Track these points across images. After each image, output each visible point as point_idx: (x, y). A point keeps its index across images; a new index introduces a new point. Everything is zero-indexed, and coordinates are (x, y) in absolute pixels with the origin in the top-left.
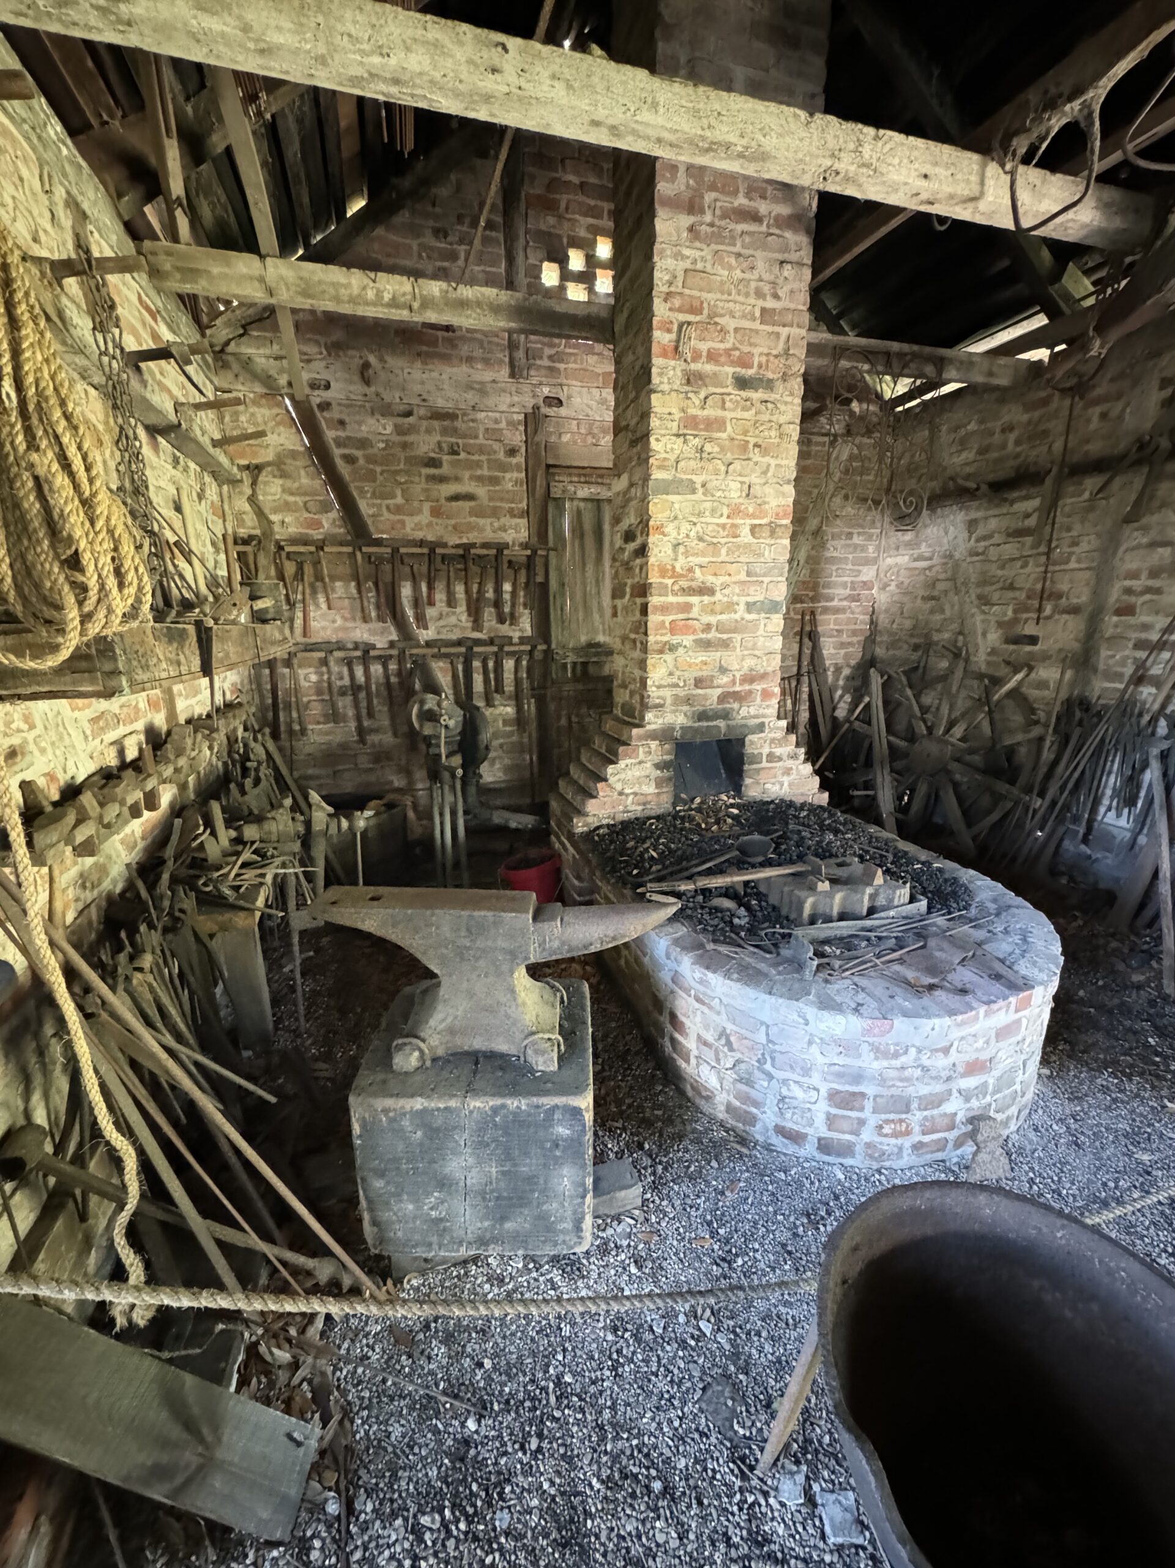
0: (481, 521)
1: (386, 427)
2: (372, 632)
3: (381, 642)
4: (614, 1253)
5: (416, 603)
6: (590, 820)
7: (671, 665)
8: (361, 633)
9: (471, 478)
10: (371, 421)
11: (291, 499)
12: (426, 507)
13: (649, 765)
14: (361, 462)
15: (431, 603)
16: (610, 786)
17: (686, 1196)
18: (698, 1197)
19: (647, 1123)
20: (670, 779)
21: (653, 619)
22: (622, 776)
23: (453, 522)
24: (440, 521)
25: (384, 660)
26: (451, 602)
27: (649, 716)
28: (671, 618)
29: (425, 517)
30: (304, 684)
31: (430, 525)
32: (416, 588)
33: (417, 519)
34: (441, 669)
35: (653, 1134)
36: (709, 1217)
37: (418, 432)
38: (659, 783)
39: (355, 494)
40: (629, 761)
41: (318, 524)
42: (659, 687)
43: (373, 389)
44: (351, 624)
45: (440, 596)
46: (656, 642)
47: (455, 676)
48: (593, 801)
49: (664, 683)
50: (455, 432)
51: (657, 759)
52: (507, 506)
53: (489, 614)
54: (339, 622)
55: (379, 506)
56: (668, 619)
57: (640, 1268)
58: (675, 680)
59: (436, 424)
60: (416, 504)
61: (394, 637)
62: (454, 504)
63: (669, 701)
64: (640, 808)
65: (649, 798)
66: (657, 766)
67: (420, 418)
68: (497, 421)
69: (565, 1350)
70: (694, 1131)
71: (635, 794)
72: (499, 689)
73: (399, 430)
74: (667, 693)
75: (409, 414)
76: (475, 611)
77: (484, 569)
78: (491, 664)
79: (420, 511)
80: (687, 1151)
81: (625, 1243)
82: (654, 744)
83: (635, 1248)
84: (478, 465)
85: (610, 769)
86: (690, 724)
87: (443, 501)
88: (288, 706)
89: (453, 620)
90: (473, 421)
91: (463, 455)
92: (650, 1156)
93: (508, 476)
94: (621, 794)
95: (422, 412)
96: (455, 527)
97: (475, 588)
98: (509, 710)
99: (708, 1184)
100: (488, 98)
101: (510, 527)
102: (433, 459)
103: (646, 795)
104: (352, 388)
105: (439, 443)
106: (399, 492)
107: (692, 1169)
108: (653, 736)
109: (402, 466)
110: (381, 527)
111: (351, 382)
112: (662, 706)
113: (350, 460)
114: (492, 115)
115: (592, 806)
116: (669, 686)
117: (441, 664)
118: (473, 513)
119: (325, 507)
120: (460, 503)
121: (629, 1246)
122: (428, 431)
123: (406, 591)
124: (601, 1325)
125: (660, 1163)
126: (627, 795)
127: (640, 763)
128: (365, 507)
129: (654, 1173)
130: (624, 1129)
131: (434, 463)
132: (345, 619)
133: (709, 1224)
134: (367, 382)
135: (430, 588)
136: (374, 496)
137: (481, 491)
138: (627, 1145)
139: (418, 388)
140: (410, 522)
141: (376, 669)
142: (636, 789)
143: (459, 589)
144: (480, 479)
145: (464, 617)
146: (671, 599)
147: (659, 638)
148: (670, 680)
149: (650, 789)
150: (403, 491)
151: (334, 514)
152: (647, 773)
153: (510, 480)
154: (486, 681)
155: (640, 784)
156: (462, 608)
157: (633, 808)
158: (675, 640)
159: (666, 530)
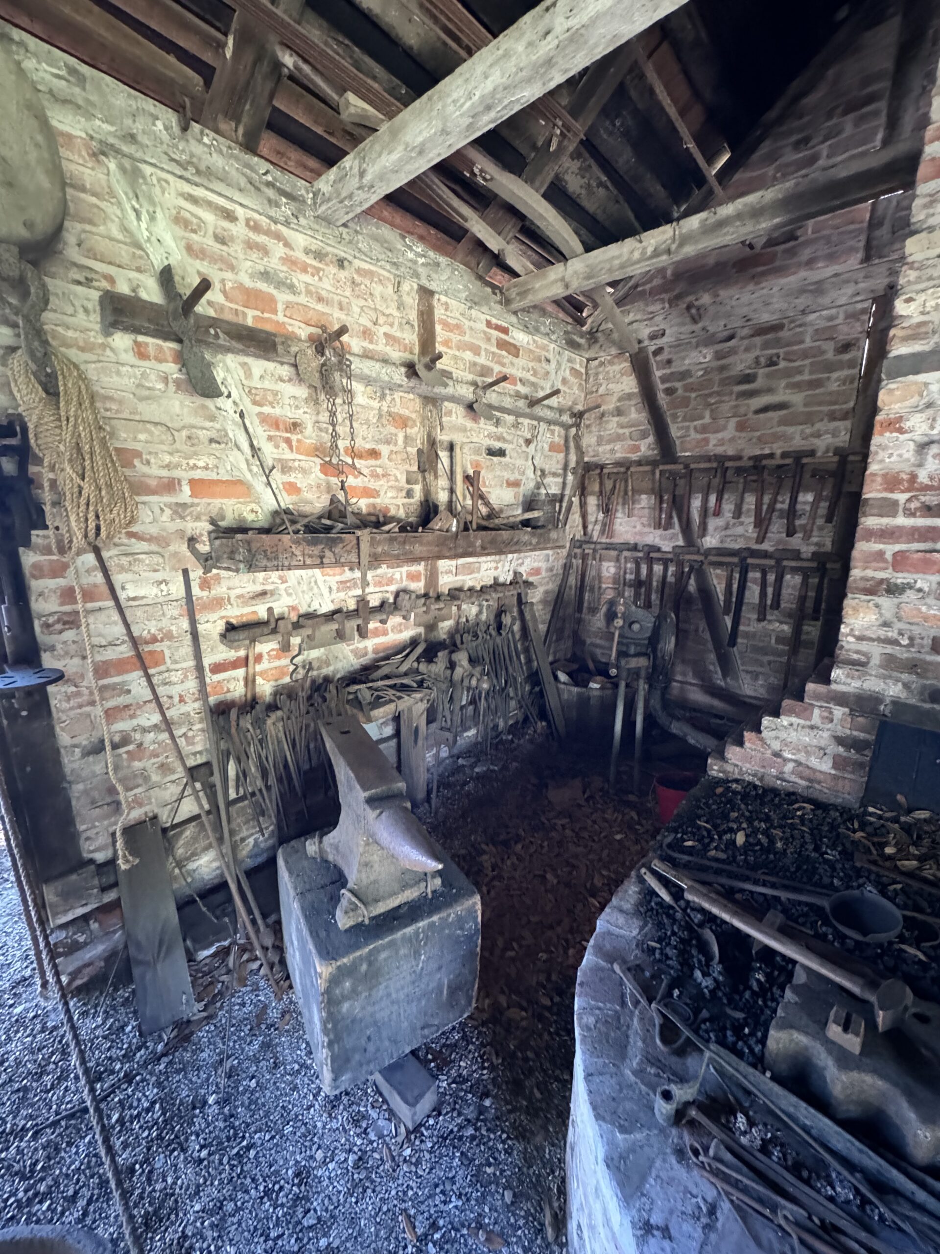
0: (790, 430)
1: (706, 356)
2: (662, 538)
3: (667, 547)
4: (358, 1131)
5: (704, 512)
6: (729, 768)
7: (888, 615)
8: (654, 537)
9: (788, 386)
10: (694, 354)
11: (621, 431)
12: (732, 423)
13: (826, 734)
14: (680, 392)
15: (717, 513)
16: (762, 740)
17: (452, 1180)
18: (459, 1197)
19: (517, 1087)
20: (861, 765)
21: (862, 548)
22: (783, 735)
23: (758, 434)
24: (743, 435)
25: (666, 563)
26: (738, 513)
27: (837, 673)
28: (898, 547)
29: (730, 431)
30: (605, 574)
31: (732, 440)
32: (705, 501)
33: (720, 435)
34: (718, 576)
35: (507, 1103)
36: (441, 1222)
37: (736, 353)
38: (839, 763)
39: (669, 420)
40: (794, 720)
41: (637, 449)
42: (860, 638)
43: (700, 325)
44: (646, 530)
45: (728, 507)
46: (865, 579)
47: (729, 586)
48: (738, 749)
49: (869, 634)
50: (778, 343)
51: (845, 731)
52: (825, 409)
53: (777, 528)
54: (639, 527)
55: (688, 428)
56: (890, 549)
57: (356, 1166)
58: (892, 634)
59: (758, 340)
60: (722, 422)
61: (681, 543)
62: (762, 416)
63: (876, 661)
64: (803, 783)
65: (821, 777)
66: (840, 741)
67: (742, 338)
68: (831, 318)
69: (273, 1138)
70: (540, 1149)
71: (798, 763)
72: (776, 604)
73: (719, 356)
74: (876, 652)
75: (731, 338)
76: (762, 523)
77: (780, 481)
78: (771, 578)
79: (724, 428)
80: (508, 1152)
81: (372, 1136)
82: (839, 712)
83: (373, 1150)
84: (799, 371)
85: (766, 721)
86: (913, 701)
87: (750, 415)
88: (592, 590)
89: (739, 530)
90: (800, 326)
91: (782, 364)
92: (481, 1113)
93: (835, 375)
94: (777, 755)
95: (746, 332)
96: (759, 439)
97: (767, 499)
98: (786, 627)
99: (481, 1201)
100: (549, 63)
101: (827, 432)
102: (748, 375)
103: (814, 771)
104: (683, 329)
105: (757, 358)
106: (707, 414)
107: (489, 1170)
108: (841, 699)
109: (716, 389)
110: (688, 446)
111: (683, 324)
112: (864, 664)
113: (669, 392)
114: (566, 71)
115: (733, 753)
116: (879, 640)
117: (718, 571)
118: (783, 422)
119: (644, 435)
120: (770, 414)
121: (371, 1142)
122: (747, 350)
123: (696, 503)
124: (298, 1158)
125: (476, 1129)
126: (786, 760)
127: (812, 727)
128: (675, 431)
129: (461, 1127)
130: (493, 1068)
131: (748, 378)
132: (644, 525)
133: (434, 1226)
134: (695, 321)
135: (719, 500)
136: (685, 419)
137: (797, 398)
138: (479, 1081)
139: (744, 311)
140: (713, 438)
141: (658, 568)
142: (801, 757)
143: (750, 500)
144: (797, 386)
145: (751, 528)
146: (901, 521)
147: (870, 573)
148: (882, 633)
149: (825, 766)
150: (712, 411)
151: (651, 439)
152: (823, 743)
153: (837, 380)
154: (763, 594)
155: (807, 753)
156: (749, 520)
157: (793, 778)
158: (900, 578)
159: (907, 425)
